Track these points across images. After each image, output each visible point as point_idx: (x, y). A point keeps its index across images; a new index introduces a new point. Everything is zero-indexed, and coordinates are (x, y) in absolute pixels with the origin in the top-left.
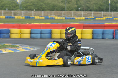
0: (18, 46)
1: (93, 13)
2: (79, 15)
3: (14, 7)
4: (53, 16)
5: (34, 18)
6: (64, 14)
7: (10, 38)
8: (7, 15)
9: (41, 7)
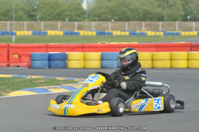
0: (78, 82)
2: (188, 28)
3: (79, 16)
4: (143, 29)
5: (112, 33)
6: (162, 27)
8: (67, 30)
9: (124, 16)
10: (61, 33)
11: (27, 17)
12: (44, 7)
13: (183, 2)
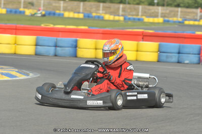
5: (63, 15)
8: (10, 7)
10: (4, 11)
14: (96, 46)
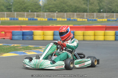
0: (42, 48)
1: (116, 15)
2: (101, 16)
3: (37, 9)
4: (75, 17)
5: (56, 20)
6: (86, 16)
7: (33, 40)
8: (30, 17)
9: (63, 9)
10: (27, 19)
11: (6, 9)
12: (16, 4)
13: (98, 1)
14: (83, 34)
